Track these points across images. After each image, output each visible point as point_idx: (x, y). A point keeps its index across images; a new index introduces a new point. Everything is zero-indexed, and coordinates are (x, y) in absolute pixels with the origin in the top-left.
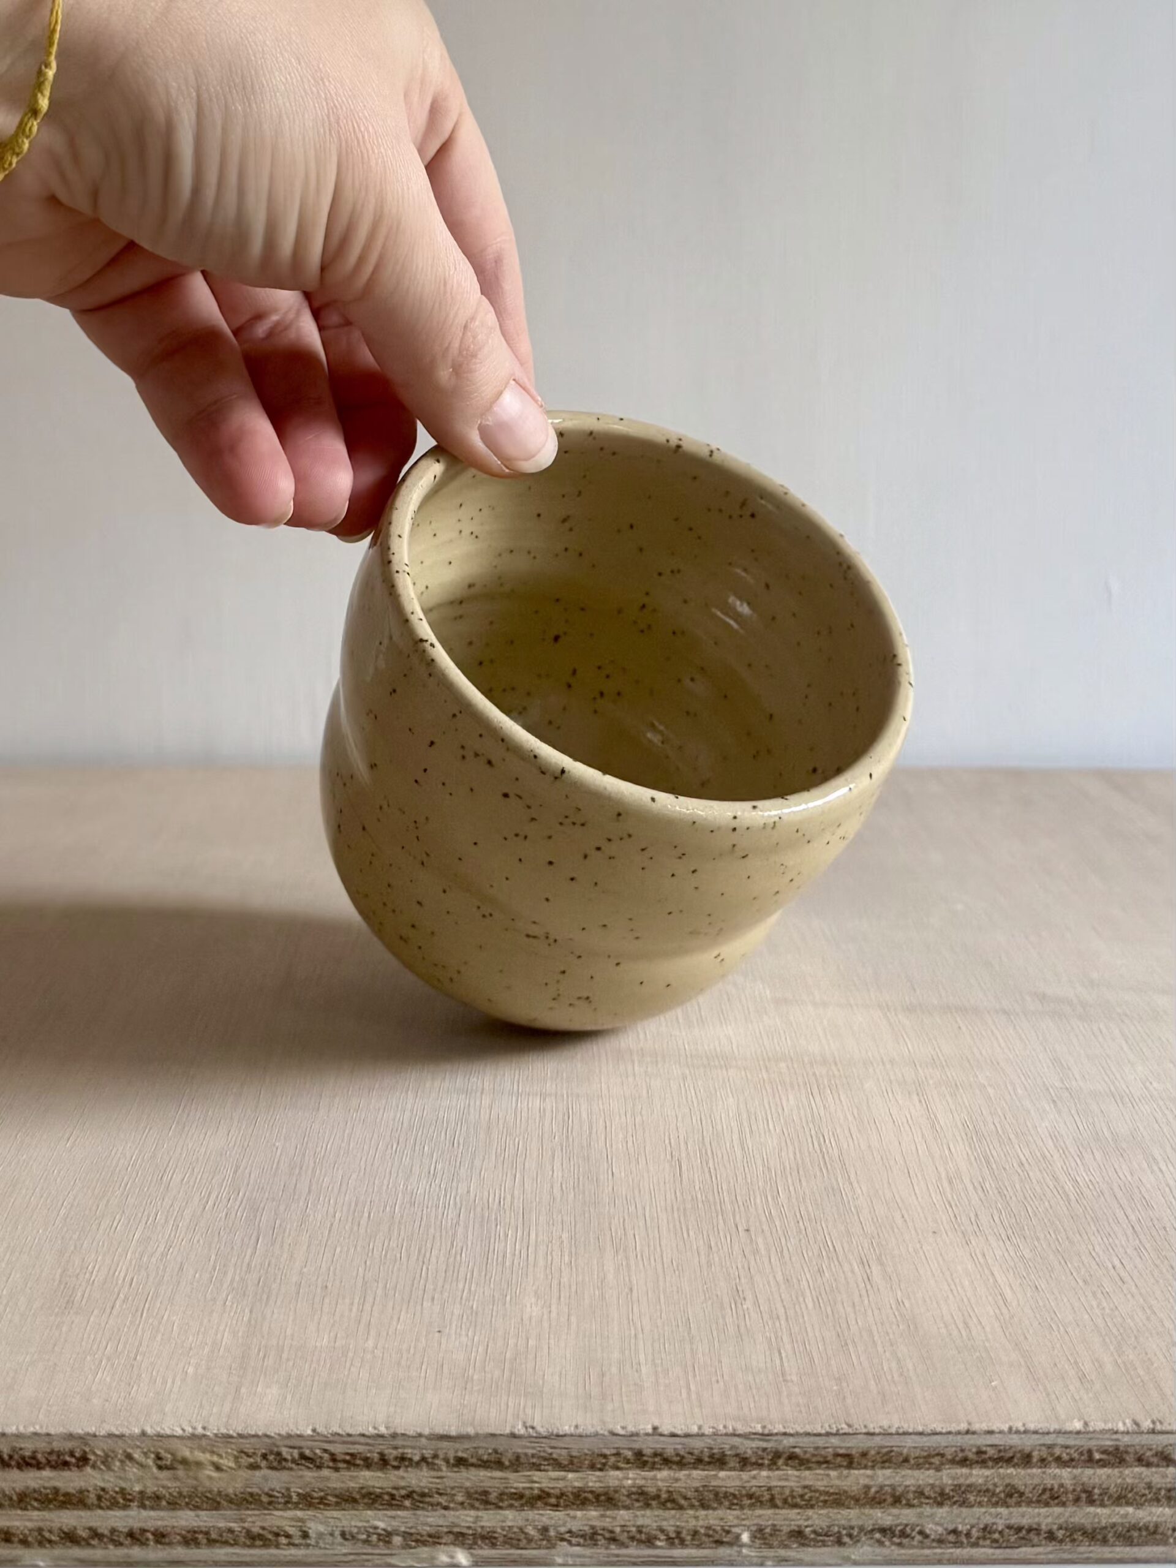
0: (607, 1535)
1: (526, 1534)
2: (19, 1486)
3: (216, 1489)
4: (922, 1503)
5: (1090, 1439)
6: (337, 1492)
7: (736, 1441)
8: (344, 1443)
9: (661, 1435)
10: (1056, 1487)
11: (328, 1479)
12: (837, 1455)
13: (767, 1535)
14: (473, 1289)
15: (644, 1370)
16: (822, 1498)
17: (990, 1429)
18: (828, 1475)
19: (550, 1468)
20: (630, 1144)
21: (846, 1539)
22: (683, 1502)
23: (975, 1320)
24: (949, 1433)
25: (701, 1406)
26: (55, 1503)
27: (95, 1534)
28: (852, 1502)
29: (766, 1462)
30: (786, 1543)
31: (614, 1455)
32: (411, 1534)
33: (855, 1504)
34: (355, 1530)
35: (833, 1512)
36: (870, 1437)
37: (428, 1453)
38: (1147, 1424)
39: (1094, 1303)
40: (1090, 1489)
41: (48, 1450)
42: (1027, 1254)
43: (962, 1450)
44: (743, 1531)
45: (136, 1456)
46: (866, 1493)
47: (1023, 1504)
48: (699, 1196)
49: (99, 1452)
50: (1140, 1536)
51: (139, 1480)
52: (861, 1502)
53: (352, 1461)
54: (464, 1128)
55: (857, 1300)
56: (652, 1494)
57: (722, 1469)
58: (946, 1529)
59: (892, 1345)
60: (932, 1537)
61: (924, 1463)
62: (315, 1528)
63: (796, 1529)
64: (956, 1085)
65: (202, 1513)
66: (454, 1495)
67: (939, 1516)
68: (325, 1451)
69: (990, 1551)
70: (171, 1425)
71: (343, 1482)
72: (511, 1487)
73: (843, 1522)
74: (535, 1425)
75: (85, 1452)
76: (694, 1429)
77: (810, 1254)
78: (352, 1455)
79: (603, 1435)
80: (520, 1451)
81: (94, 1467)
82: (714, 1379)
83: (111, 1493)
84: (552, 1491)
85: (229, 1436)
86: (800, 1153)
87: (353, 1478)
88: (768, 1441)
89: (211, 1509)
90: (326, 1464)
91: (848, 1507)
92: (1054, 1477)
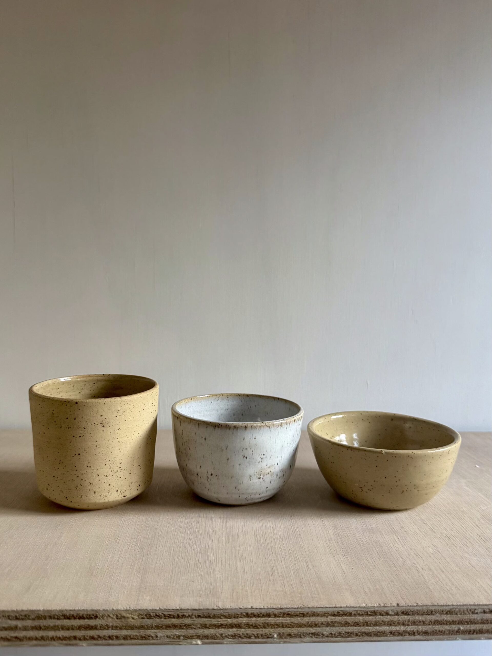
0: (238, 636)
1: (216, 636)
2: (79, 624)
3: (132, 624)
4: (323, 626)
5: (367, 609)
6: (166, 625)
7: (273, 610)
8: (168, 611)
9: (253, 609)
10: (358, 621)
11: (163, 621)
12: (300, 614)
13: (281, 635)
14: (202, 570)
15: (248, 591)
16: (296, 625)
17: (341, 606)
18: (298, 619)
19: (223, 618)
20: (243, 531)
21: (302, 636)
22: (259, 627)
23: (336, 577)
24: (330, 607)
25: (263, 601)
26: (88, 628)
27: (99, 637)
30: (286, 637)
31: (240, 614)
32: (186, 636)
33: (305, 627)
34: (170, 635)
35: (299, 629)
36: (309, 609)
37: (190, 614)
38: (382, 605)
39: (368, 573)
40: (367, 622)
41: (87, 614)
42: (350, 560)
43: (334, 612)
44: (275, 634)
45: (111, 615)
46: (308, 624)
47: (349, 626)
48: (262, 544)
49: (100, 614)
50: (380, 634)
51: (111, 622)
53: (170, 616)
55: (305, 572)
56: (251, 625)
57: (269, 618)
58: (329, 633)
59: (314, 584)
60: (325, 635)
62: (159, 634)
63: (289, 633)
65: (129, 631)
67: (327, 629)
68: (163, 614)
69: (341, 639)
70: (120, 607)
71: (167, 622)
72: (213, 623)
73: (301, 632)
74: (219, 606)
75: (97, 615)
76: (262, 607)
77: (292, 560)
78: (170, 615)
79: (238, 609)
80: (215, 613)
81: (99, 619)
82: (267, 593)
83: (104, 626)
84: (224, 624)
85: (136, 610)
86: (289, 533)
87: (170, 621)
88: (282, 610)
89: (131, 630)
90: (163, 617)
91: (303, 627)
92: (358, 619)
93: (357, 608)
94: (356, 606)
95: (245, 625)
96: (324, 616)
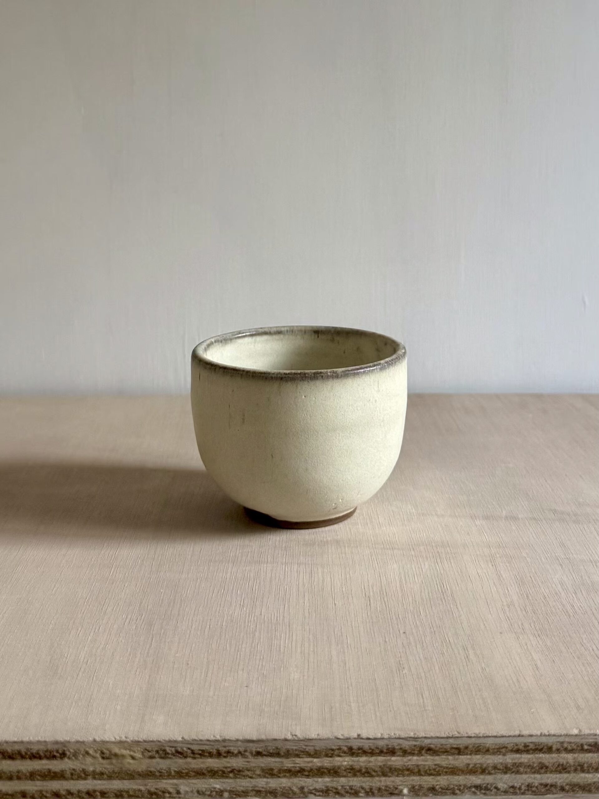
0: (334, 791)
1: (292, 791)
2: (30, 768)
3: (132, 769)
4: (496, 772)
5: (582, 739)
6: (195, 770)
7: (401, 741)
8: (198, 744)
9: (362, 739)
10: (565, 763)
11: (190, 763)
12: (452, 748)
13: (416, 790)
14: (264, 664)
15: (353, 705)
16: (445, 770)
17: (531, 734)
18: (448, 759)
19: (305, 756)
20: (344, 589)
21: (458, 792)
22: (374, 773)
23: (522, 677)
24: (509, 736)
25: (382, 723)
26: (49, 777)
27: (70, 793)
28: (460, 772)
29: (416, 752)
30: (426, 793)
31: (338, 749)
32: (233, 791)
33: (462, 773)
34: (204, 790)
35: (450, 777)
36: (469, 739)
37: (242, 749)
39: (583, 669)
40: (582, 764)
41: (45, 749)
42: (549, 644)
43: (517, 745)
44: (405, 787)
45: (91, 752)
46: (467, 767)
47: (548, 772)
48: (380, 615)
49: (71, 750)
51: (92, 764)
52: (465, 772)
53: (203, 754)
54: (258, 582)
55: (461, 668)
56: (358, 769)
57: (393, 756)
59: (480, 691)
60: (501, 790)
61: (498, 751)
62: (183, 789)
63: (431, 786)
64: (511, 557)
65: (125, 781)
66: (255, 771)
67: (505, 779)
68: (189, 749)
70: (109, 736)
71: (198, 764)
72: (285, 767)
73: (455, 783)
74: (297, 734)
75: (64, 750)
76: (379, 736)
77: (437, 644)
78: (203, 751)
79: (332, 739)
80: (288, 747)
81: (69, 758)
82: (389, 710)
83: (78, 771)
84: (305, 768)
85: (139, 742)
86: (431, 593)
87: (203, 763)
88: (417, 741)
89: (129, 779)
90: (189, 756)
91: (458, 775)
92: (564, 758)
93: (563, 738)
94: (559, 734)
95: (347, 770)
96: (498, 753)
